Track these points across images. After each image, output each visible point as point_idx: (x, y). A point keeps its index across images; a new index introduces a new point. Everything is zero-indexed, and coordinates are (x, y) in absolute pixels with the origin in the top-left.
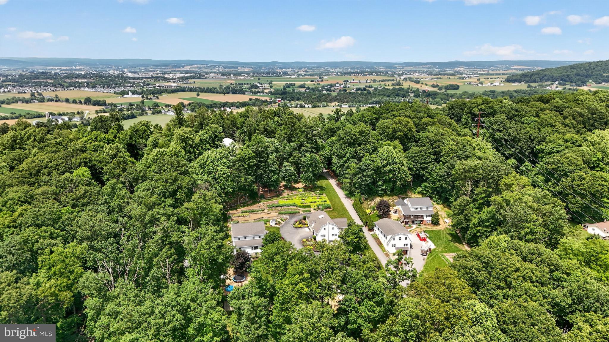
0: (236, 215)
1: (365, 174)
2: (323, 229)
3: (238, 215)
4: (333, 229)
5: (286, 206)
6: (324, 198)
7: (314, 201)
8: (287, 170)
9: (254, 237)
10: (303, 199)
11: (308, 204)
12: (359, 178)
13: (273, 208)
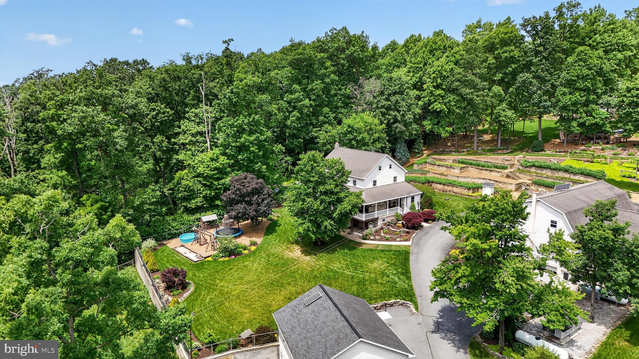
4: (554, 224)
13: (533, 170)
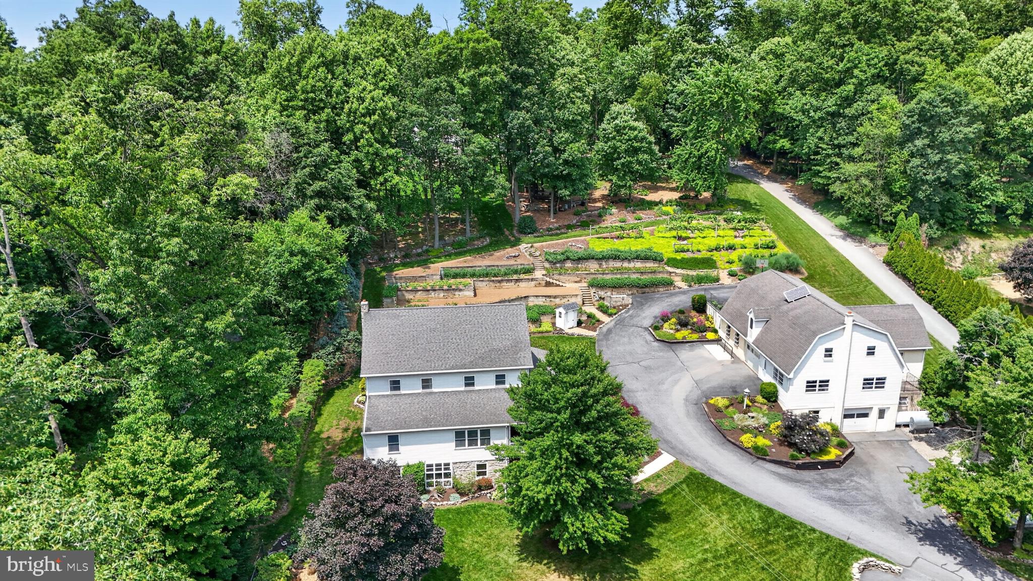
0: (420, 285)
1: (944, 135)
2: (821, 351)
3: (429, 284)
4: (871, 351)
5: (616, 258)
6: (763, 233)
7: (724, 243)
8: (619, 130)
9: (469, 381)
10: (680, 238)
11: (704, 254)
12: (912, 155)
13: (568, 264)
